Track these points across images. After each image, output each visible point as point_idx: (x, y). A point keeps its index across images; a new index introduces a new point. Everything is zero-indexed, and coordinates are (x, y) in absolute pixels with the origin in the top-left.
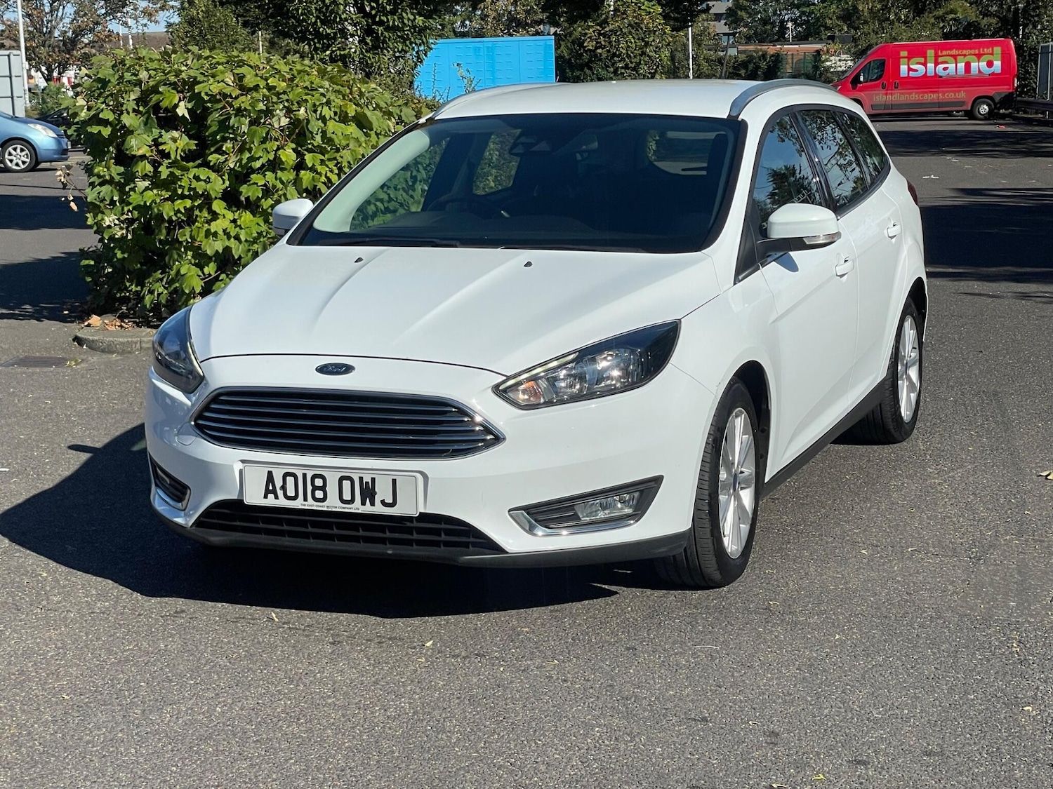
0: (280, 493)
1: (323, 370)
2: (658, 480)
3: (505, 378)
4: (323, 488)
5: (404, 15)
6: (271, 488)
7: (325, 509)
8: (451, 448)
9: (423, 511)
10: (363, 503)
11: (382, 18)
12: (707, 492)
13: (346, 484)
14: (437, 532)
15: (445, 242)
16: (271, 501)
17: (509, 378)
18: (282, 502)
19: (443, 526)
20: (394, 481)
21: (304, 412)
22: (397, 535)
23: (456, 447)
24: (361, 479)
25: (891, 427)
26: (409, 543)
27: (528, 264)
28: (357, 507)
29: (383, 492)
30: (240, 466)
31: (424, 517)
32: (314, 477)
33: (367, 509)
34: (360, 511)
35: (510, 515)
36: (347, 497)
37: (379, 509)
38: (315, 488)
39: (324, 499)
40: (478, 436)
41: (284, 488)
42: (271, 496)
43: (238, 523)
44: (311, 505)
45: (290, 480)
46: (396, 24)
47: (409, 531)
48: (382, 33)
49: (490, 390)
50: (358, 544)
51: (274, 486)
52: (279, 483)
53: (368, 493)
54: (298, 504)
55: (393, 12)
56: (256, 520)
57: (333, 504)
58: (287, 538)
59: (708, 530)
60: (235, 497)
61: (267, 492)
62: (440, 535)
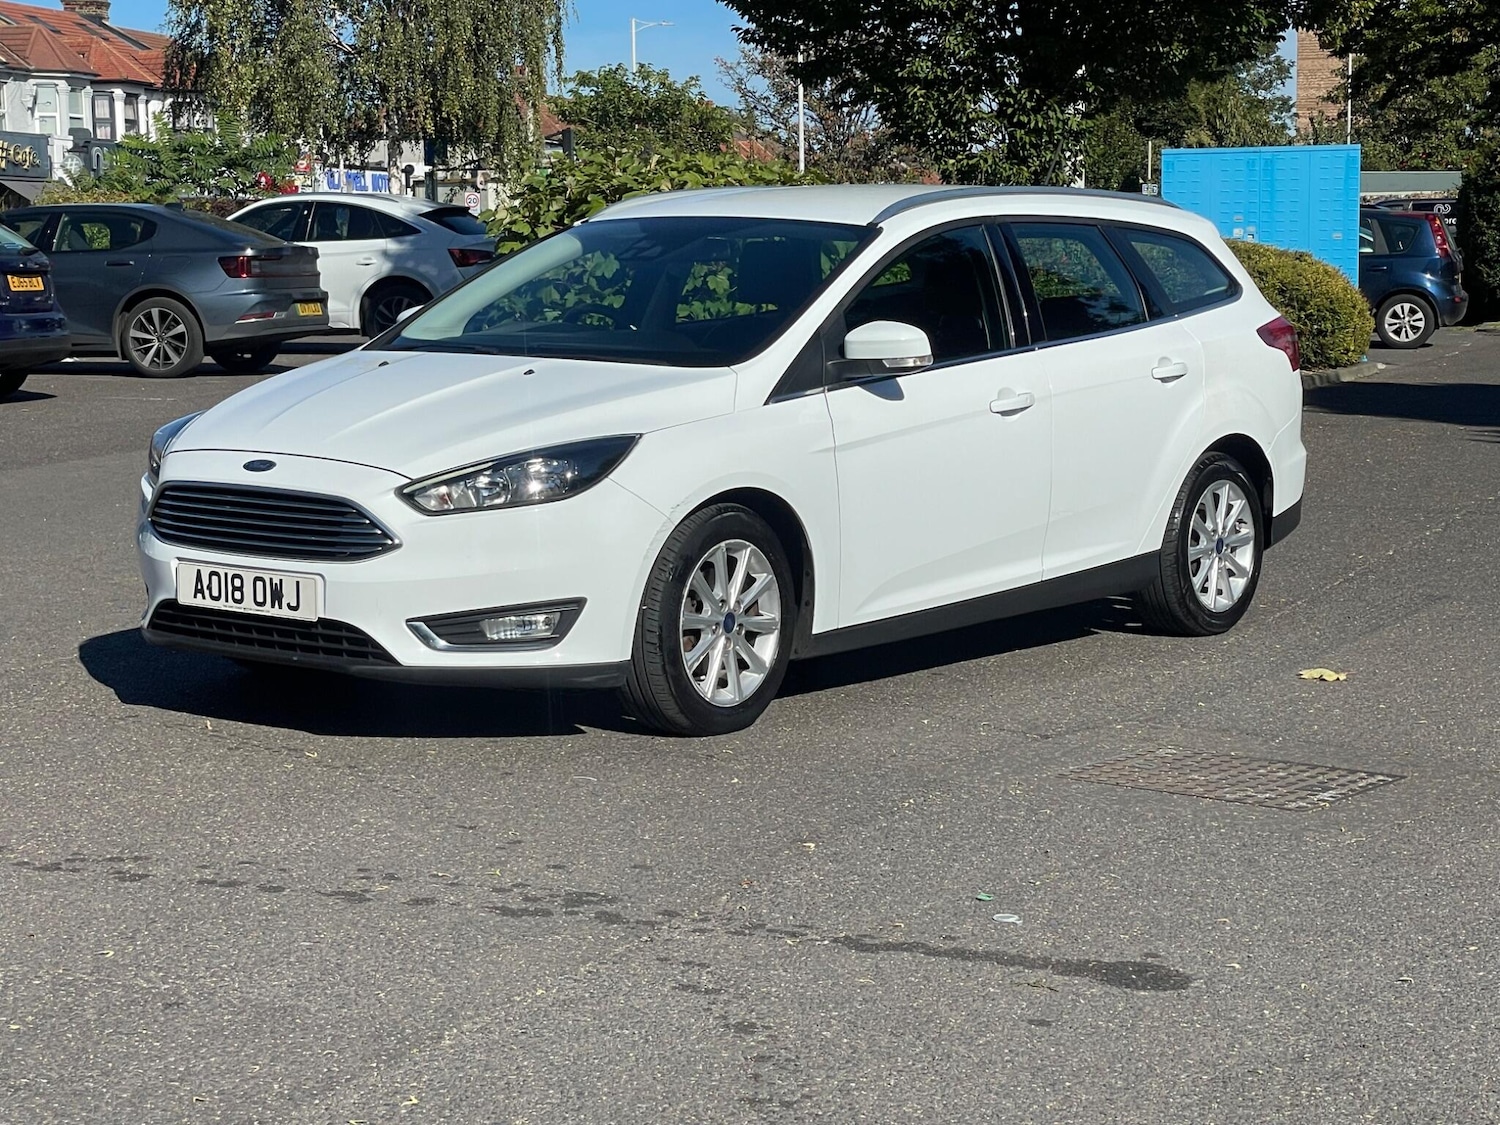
0: (207, 592)
1: (251, 466)
2: (580, 603)
3: (409, 481)
4: (240, 589)
5: (1051, 113)
6: (199, 587)
7: (242, 611)
8: (348, 551)
9: (323, 616)
10: (273, 606)
11: (1021, 118)
12: (656, 624)
13: (259, 584)
14: (338, 640)
15: (484, 349)
16: (199, 602)
17: (413, 482)
18: (209, 603)
19: (344, 633)
20: (298, 583)
21: (228, 508)
22: (305, 642)
23: (353, 550)
24: (271, 579)
25: (1180, 614)
26: (315, 650)
27: (530, 372)
28: (268, 611)
29: (289, 597)
30: (174, 564)
31: (324, 623)
32: (235, 576)
33: (275, 612)
34: (269, 614)
35: (408, 626)
36: (260, 599)
37: (285, 613)
38: (235, 589)
39: (240, 601)
40: (380, 539)
41: (209, 588)
42: (199, 595)
43: (179, 625)
44: (232, 607)
45: (215, 578)
46: (1040, 125)
47: (314, 637)
48: (1021, 138)
49: (393, 492)
50: (273, 650)
51: (202, 587)
52: (205, 583)
53: (277, 596)
54: (220, 605)
55: (1036, 110)
56: (191, 621)
57: (248, 607)
58: (218, 642)
59: (659, 666)
60: (174, 597)
61: (197, 591)
62: (341, 643)
